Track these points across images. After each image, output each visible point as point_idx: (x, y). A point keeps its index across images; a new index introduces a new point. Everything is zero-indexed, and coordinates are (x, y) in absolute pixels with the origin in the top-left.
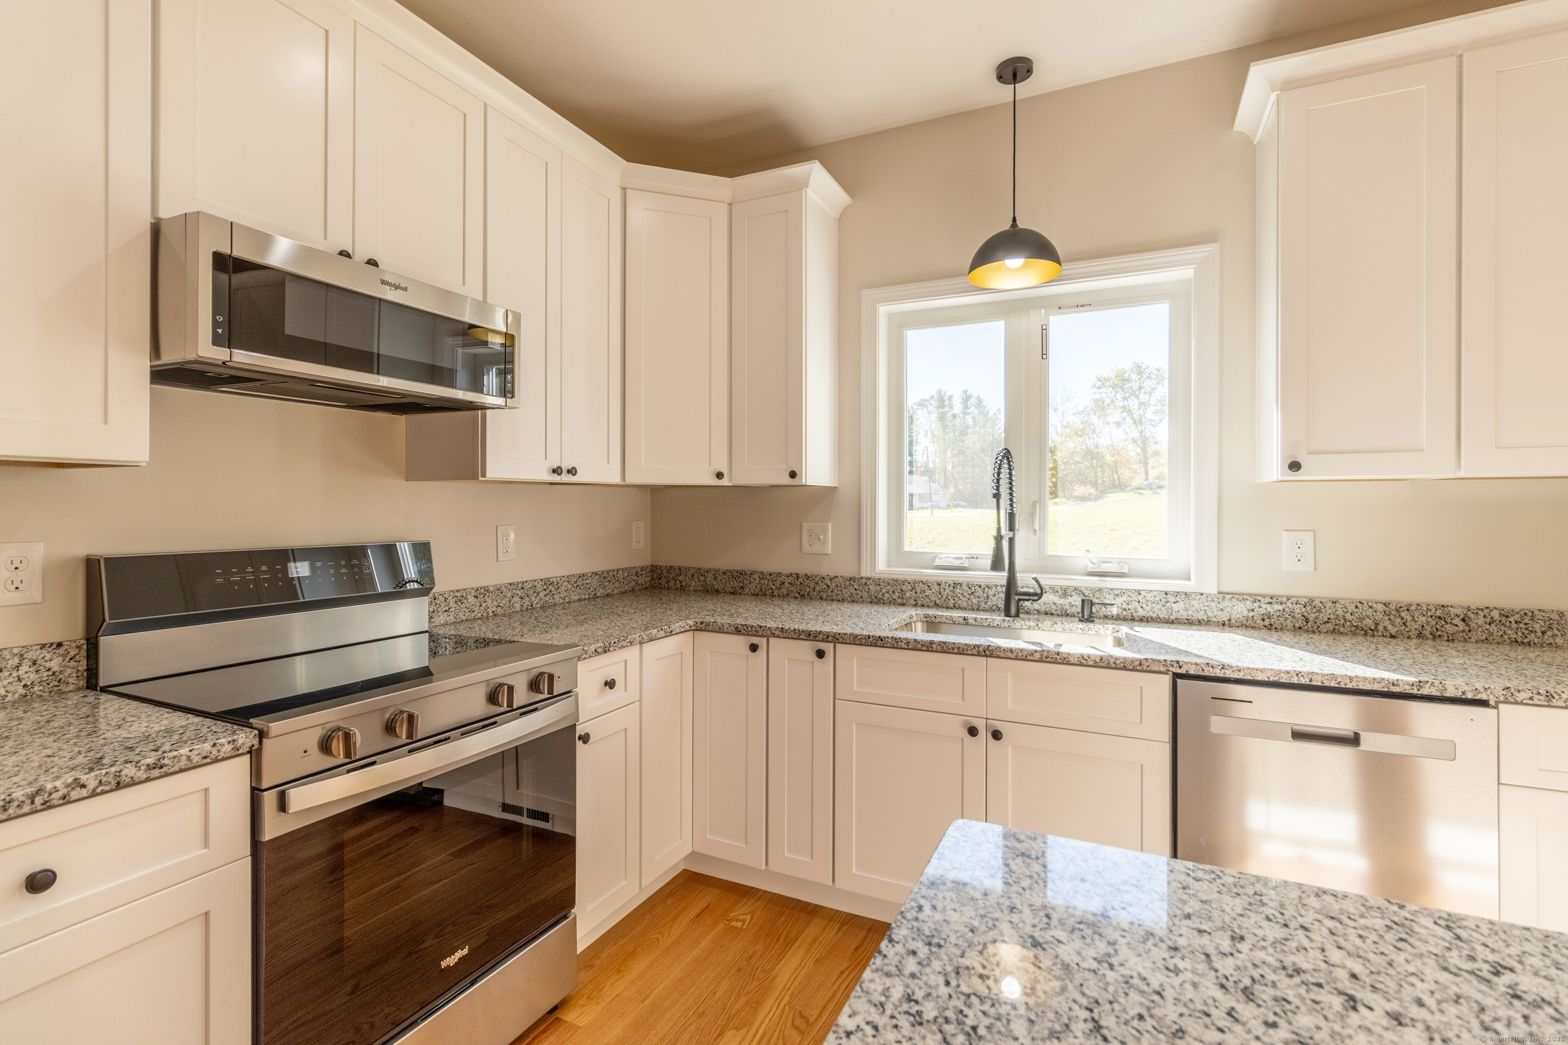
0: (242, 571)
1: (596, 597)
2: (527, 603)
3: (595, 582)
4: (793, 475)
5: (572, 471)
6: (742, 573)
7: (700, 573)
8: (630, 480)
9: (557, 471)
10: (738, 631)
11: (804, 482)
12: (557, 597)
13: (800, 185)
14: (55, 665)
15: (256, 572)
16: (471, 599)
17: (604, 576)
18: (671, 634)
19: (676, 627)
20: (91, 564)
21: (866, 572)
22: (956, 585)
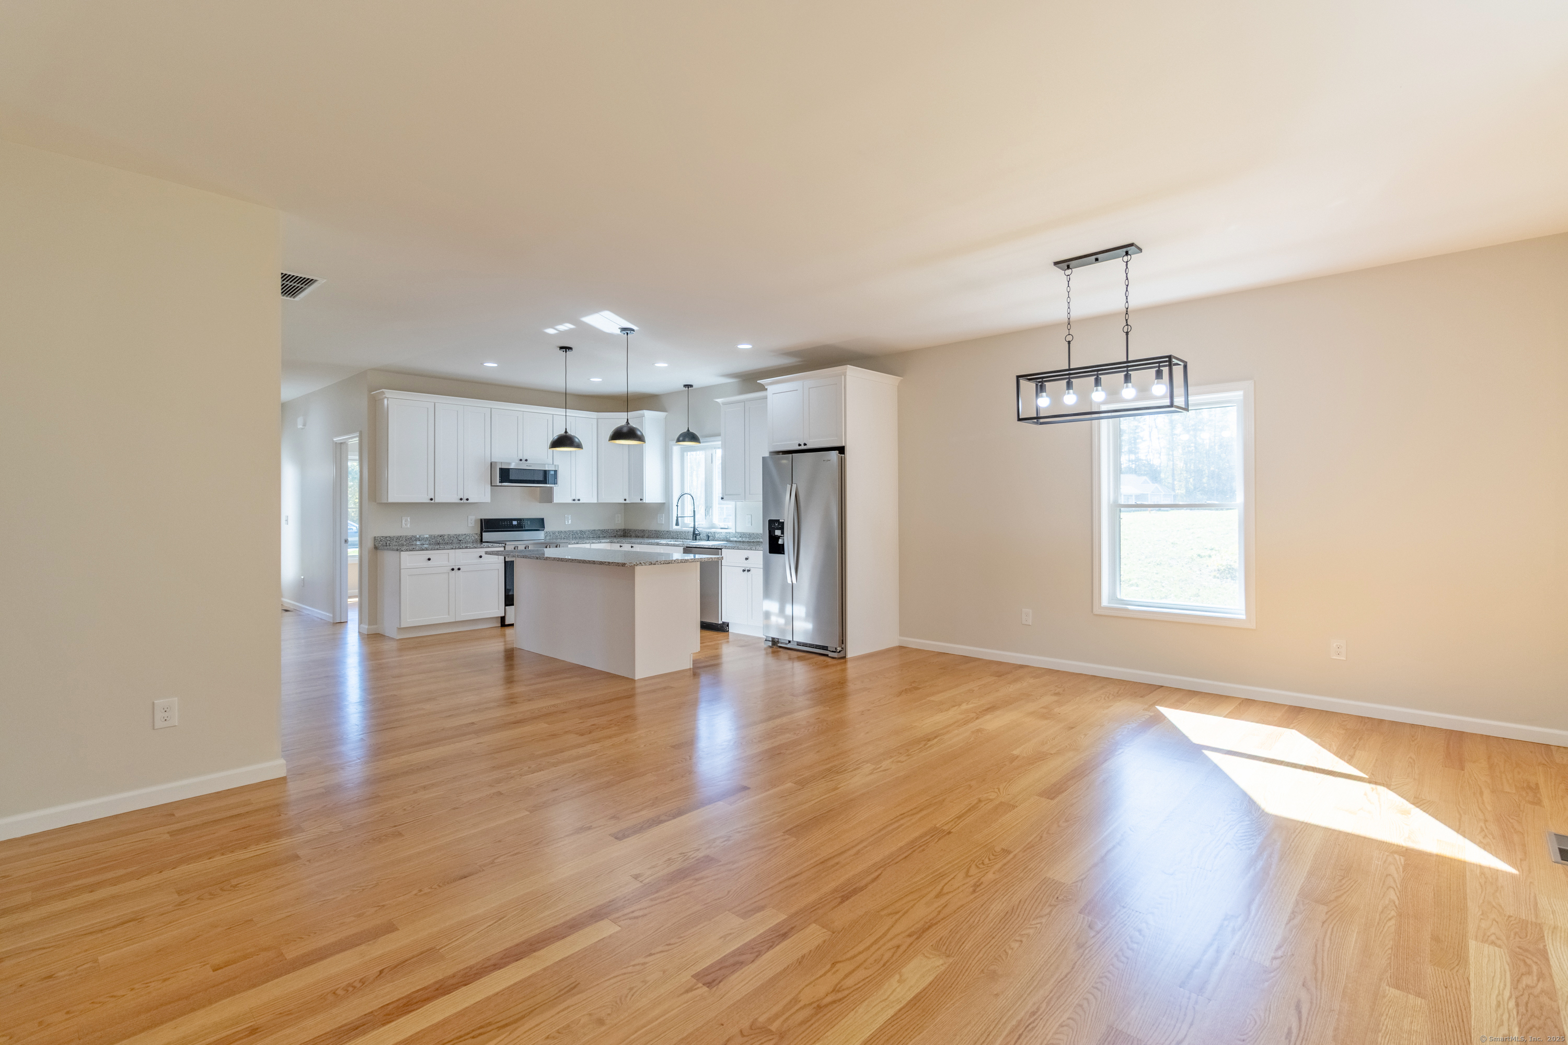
0: (504, 522)
1: (599, 537)
2: (574, 536)
3: (599, 532)
4: (641, 500)
5: (579, 500)
6: (644, 530)
7: (635, 531)
8: (599, 502)
9: (574, 500)
10: (618, 542)
11: (644, 502)
12: (585, 536)
13: (643, 416)
14: (476, 537)
15: (507, 523)
16: (557, 534)
17: (603, 531)
18: (600, 542)
19: (603, 541)
20: (481, 520)
21: (670, 530)
22: (689, 532)
